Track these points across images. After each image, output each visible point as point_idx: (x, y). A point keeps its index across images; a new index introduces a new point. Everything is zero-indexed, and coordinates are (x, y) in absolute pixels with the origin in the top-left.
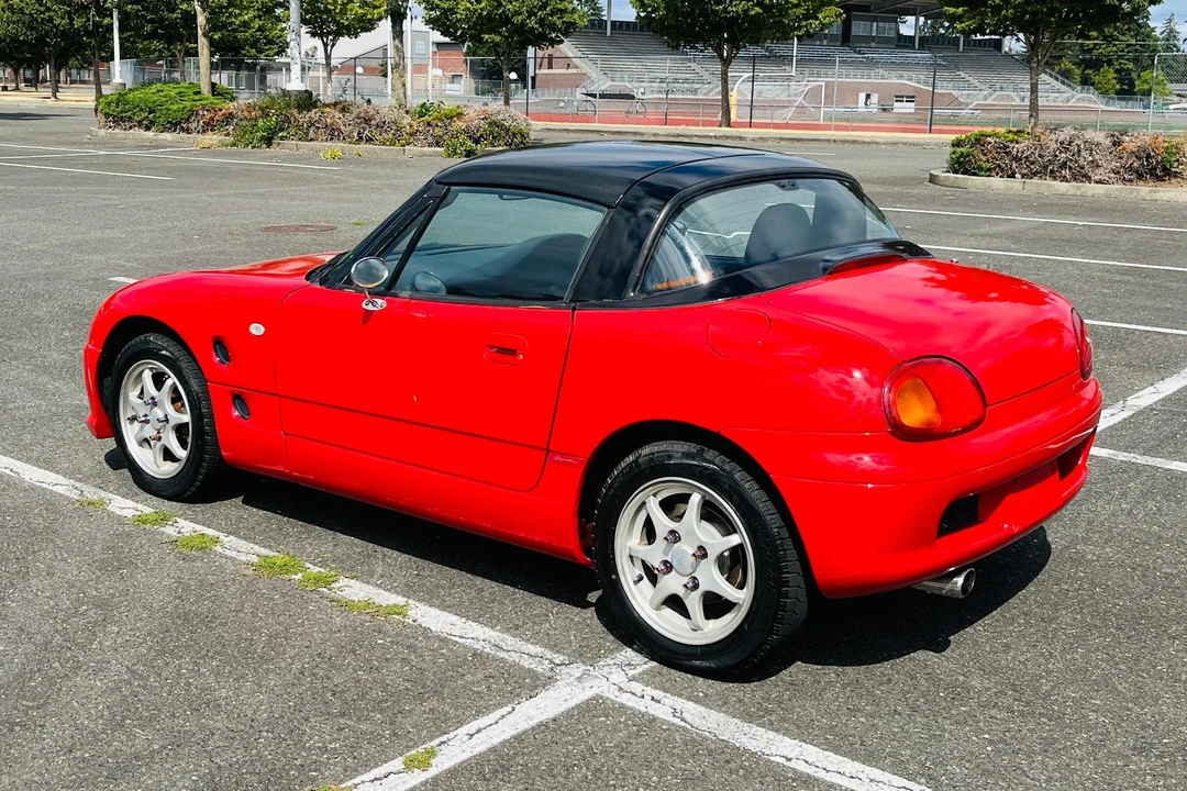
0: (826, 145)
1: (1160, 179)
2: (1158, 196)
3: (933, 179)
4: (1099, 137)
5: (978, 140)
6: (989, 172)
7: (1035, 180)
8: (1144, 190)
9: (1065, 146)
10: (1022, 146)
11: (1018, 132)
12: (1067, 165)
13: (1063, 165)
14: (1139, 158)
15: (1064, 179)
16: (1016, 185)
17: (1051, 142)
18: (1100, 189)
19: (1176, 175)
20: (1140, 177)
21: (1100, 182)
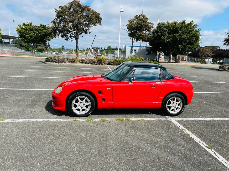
0: (9, 57)
1: (74, 63)
2: (75, 65)
3: (43, 63)
4: (66, 58)
5: (51, 58)
6: (53, 62)
7: (59, 63)
8: (73, 64)
9: (62, 58)
10: (57, 58)
11: (55, 57)
12: (63, 61)
13: (62, 61)
14: (72, 60)
15: (63, 63)
16: (57, 63)
17: (61, 58)
18: (68, 64)
19: (75, 62)
20: (72, 62)
21: (67, 63)
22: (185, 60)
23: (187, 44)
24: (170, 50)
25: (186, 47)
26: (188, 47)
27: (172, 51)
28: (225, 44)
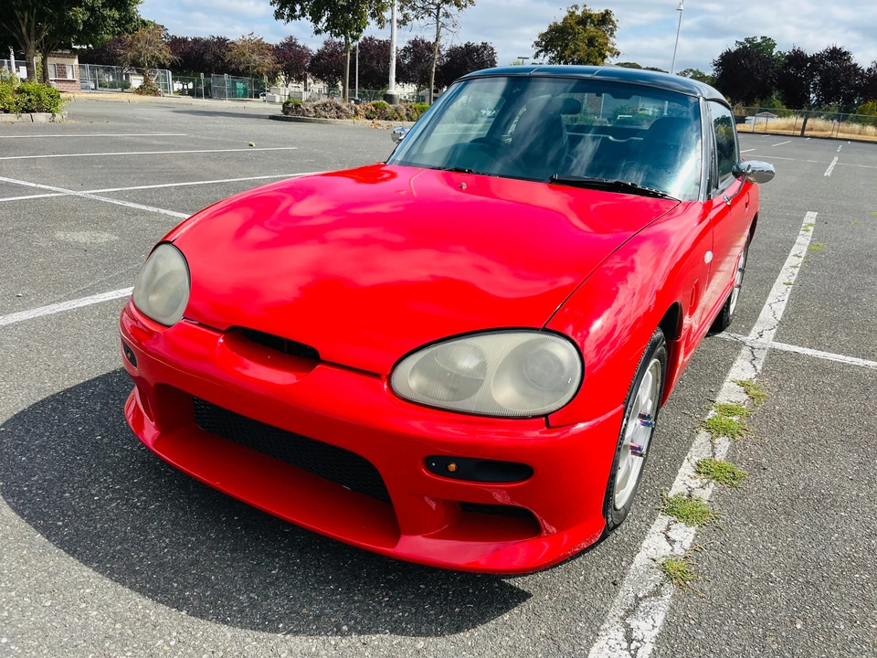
22: (70, 77)
23: (104, 5)
24: (24, 30)
25: (104, 19)
26: (110, 17)
27: (33, 33)
28: (278, 15)
